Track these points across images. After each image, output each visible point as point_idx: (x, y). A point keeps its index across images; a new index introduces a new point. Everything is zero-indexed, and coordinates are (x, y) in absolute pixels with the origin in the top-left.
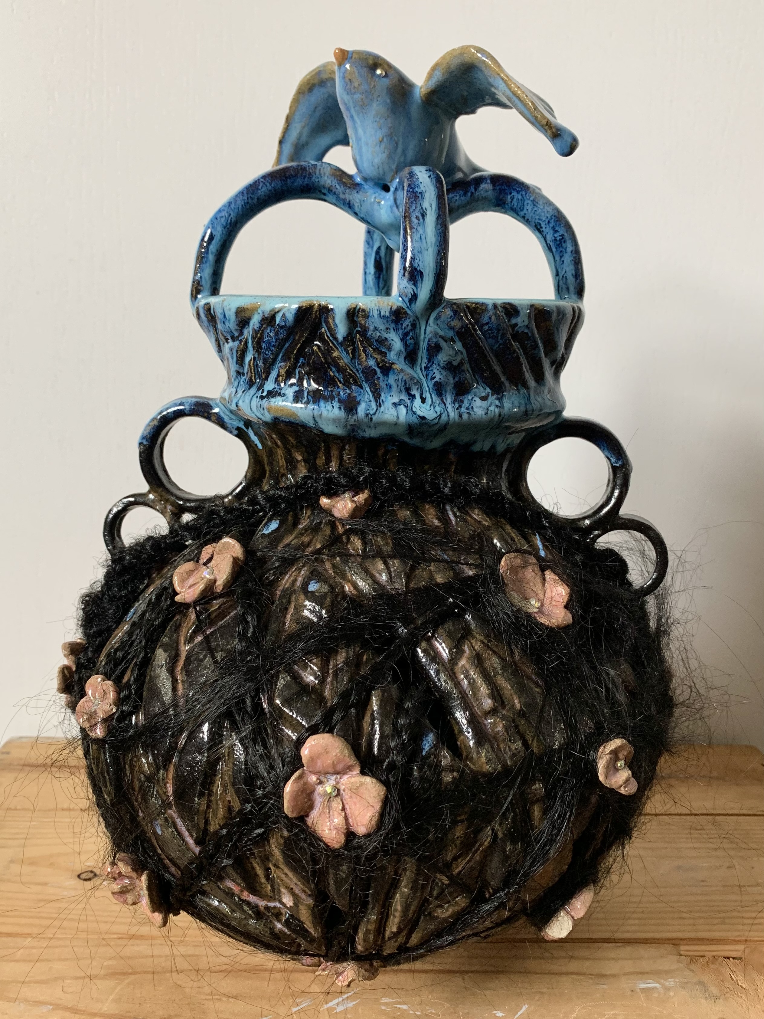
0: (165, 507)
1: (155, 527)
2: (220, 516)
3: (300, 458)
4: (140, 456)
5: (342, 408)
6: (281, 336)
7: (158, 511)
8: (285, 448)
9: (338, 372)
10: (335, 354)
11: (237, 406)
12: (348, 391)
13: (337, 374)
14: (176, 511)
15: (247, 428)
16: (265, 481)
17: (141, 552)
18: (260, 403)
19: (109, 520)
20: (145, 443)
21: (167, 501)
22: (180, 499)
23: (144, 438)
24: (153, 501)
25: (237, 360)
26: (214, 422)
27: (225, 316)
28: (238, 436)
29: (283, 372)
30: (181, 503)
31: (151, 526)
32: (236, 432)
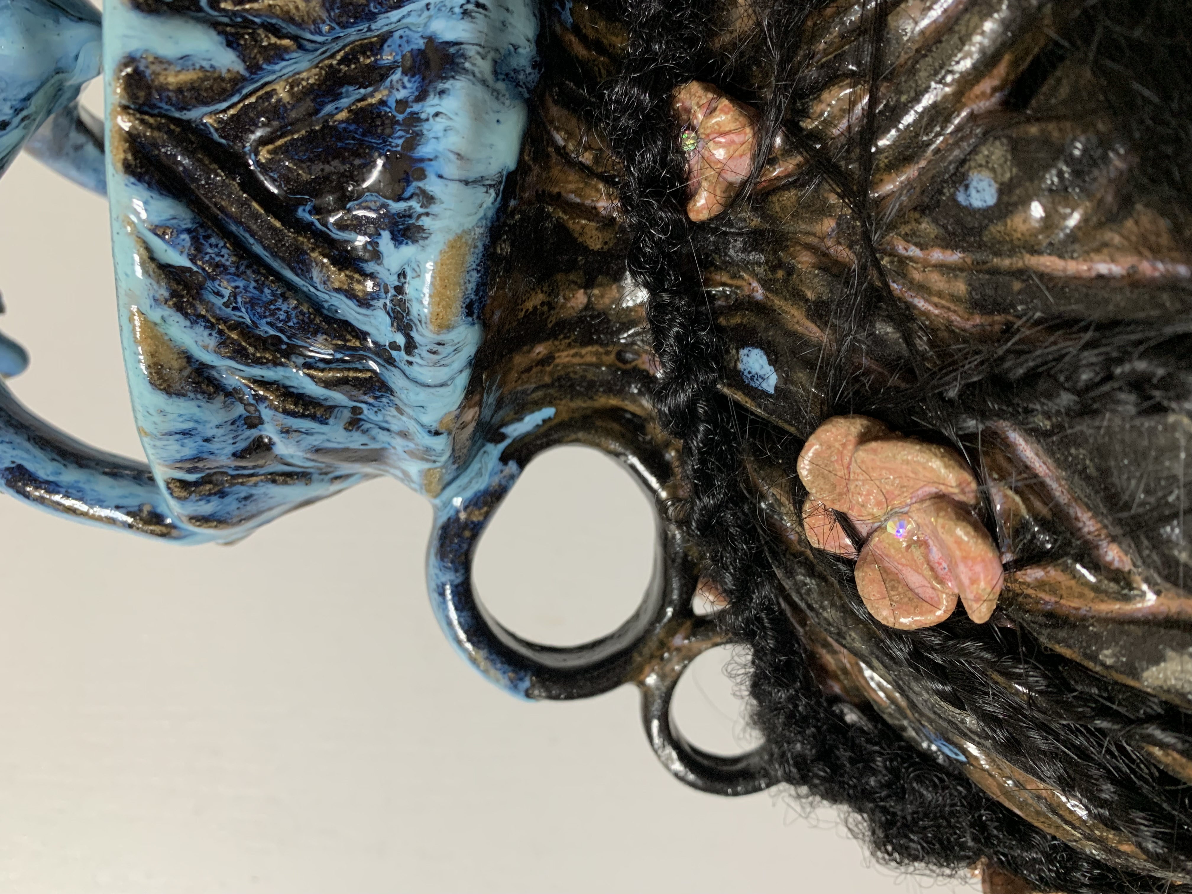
0: (678, 649)
1: (730, 676)
2: (718, 508)
3: (580, 299)
4: (557, 698)
5: (441, 86)
6: (228, 259)
7: (685, 667)
8: (553, 335)
9: (337, 97)
10: (282, 92)
11: (437, 433)
12: (397, 76)
13: (345, 102)
14: (688, 624)
15: (503, 437)
16: (630, 407)
17: (791, 716)
18: (425, 354)
19: (699, 782)
20: (527, 684)
21: (663, 645)
22: (660, 612)
23: (514, 686)
24: (662, 677)
25: (313, 417)
26: (487, 516)
27: (186, 433)
28: (522, 463)
29: (339, 278)
30: (670, 611)
31: (729, 685)
32: (512, 466)
